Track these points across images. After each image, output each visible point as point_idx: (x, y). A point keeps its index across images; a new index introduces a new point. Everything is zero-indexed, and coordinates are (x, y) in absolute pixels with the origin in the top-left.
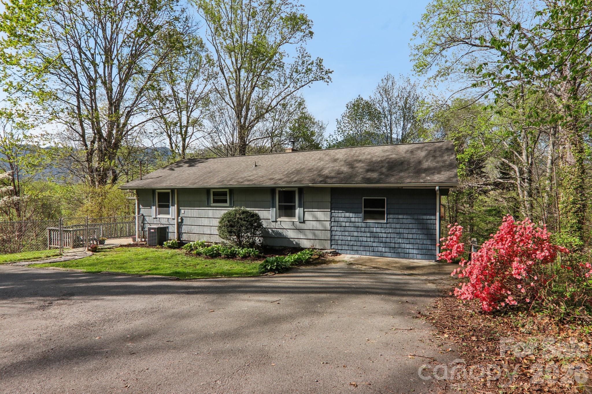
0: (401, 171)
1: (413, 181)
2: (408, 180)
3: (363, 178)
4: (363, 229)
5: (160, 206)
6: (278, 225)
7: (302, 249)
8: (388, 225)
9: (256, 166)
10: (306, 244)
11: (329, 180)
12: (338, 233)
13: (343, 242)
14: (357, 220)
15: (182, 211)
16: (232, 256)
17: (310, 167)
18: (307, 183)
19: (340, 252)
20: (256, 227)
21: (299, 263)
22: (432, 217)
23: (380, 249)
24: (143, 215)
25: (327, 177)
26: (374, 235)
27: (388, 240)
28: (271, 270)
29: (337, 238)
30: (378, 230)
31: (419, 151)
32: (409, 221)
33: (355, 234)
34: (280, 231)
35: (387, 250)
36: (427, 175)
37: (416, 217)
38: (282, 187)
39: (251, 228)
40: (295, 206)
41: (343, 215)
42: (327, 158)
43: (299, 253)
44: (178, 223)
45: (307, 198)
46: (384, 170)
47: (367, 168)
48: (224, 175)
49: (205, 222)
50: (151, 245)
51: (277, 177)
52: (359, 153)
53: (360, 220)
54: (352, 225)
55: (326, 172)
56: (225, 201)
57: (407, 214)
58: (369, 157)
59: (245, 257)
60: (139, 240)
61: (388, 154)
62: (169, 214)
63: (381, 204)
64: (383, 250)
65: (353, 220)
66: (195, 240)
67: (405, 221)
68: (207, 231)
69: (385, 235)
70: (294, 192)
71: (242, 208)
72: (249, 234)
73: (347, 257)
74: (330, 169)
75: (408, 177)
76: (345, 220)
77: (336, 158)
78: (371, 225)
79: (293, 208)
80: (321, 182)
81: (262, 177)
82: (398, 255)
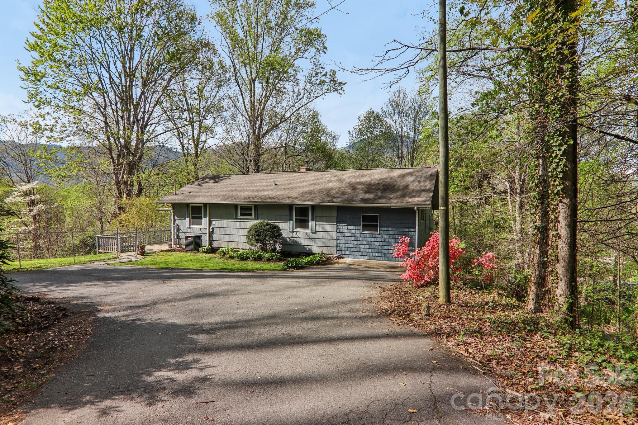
0: (392, 193)
1: (399, 202)
2: (395, 202)
3: (362, 199)
4: (361, 239)
5: (193, 218)
6: (294, 235)
7: (314, 254)
8: (380, 236)
9: (275, 184)
10: (316, 250)
11: (335, 200)
12: (342, 242)
13: (346, 249)
14: (357, 231)
15: (213, 223)
16: (259, 259)
17: (321, 188)
18: (317, 202)
19: (343, 256)
20: (277, 236)
21: (311, 263)
22: (413, 230)
23: (374, 254)
24: (178, 225)
25: (334, 197)
26: (369, 244)
27: (380, 247)
28: (292, 267)
29: (341, 245)
30: (373, 239)
31: (409, 176)
32: (396, 233)
33: (356, 242)
34: (296, 239)
35: (379, 255)
36: (410, 198)
37: (401, 230)
38: (298, 205)
39: (273, 237)
40: (308, 219)
41: (346, 227)
42: (335, 180)
43: (311, 256)
44: (209, 232)
45: (318, 213)
46: (379, 192)
47: (366, 190)
48: (249, 192)
49: (234, 231)
50: (188, 251)
51: (294, 195)
52: (362, 176)
53: (359, 231)
54: (353, 235)
55: (333, 193)
56: (251, 215)
57: (395, 227)
58: (369, 180)
59: (269, 260)
60: (175, 246)
61: (384, 177)
62: (201, 224)
63: (375, 219)
64: (377, 255)
65: (354, 231)
66: (225, 247)
67: (393, 233)
68: (235, 239)
69: (378, 243)
70: (308, 208)
71: (266, 221)
72: (272, 242)
73: (348, 260)
74: (337, 190)
75: (395, 199)
76: (348, 231)
77: (343, 179)
78: (368, 235)
79: (307, 221)
80: (329, 201)
81: (282, 195)
82: (388, 258)
